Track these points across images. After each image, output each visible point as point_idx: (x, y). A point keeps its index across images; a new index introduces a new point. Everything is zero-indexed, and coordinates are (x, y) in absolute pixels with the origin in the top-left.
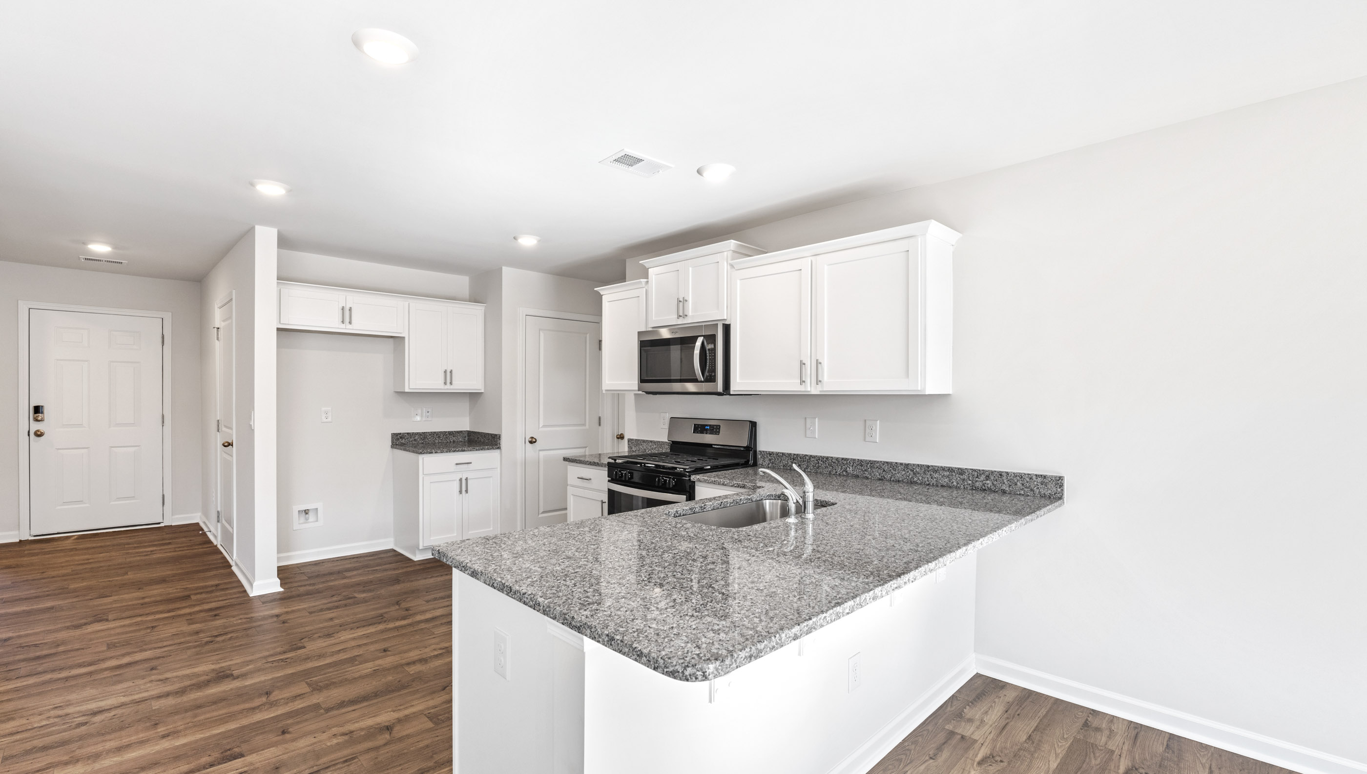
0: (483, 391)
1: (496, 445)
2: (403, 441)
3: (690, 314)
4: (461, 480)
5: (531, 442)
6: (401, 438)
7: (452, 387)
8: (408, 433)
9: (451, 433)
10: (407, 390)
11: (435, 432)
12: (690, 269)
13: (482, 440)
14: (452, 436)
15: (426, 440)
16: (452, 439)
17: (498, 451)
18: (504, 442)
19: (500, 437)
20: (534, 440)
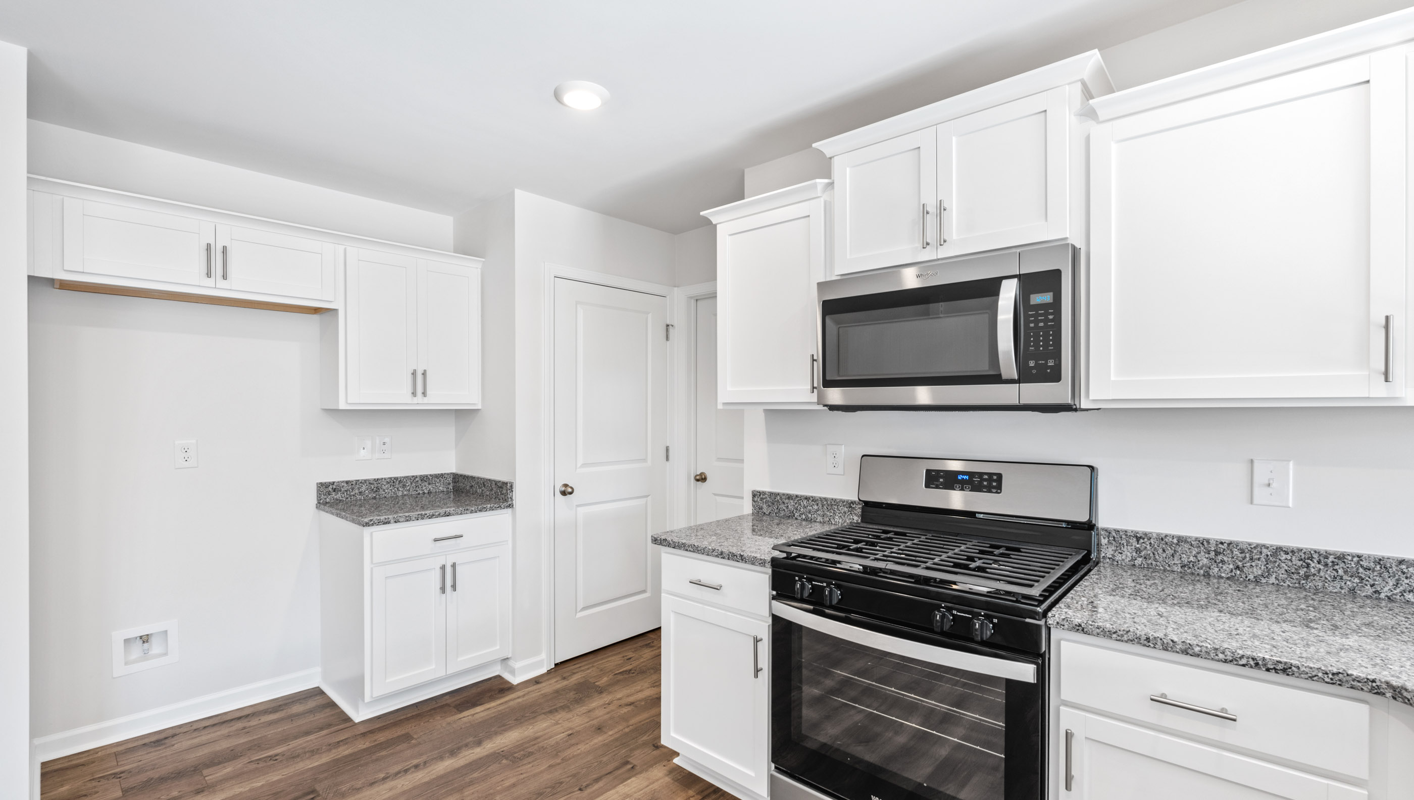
0: (479, 407)
1: (506, 501)
2: (339, 496)
3: (955, 237)
4: (443, 568)
5: (564, 493)
6: (334, 490)
7: (426, 400)
8: (347, 482)
9: (424, 478)
10: (342, 406)
11: (396, 479)
12: (954, 139)
13: (479, 491)
14: (426, 484)
15: (381, 492)
16: (426, 488)
17: (509, 510)
18: (519, 495)
19: (511, 486)
20: (570, 490)
